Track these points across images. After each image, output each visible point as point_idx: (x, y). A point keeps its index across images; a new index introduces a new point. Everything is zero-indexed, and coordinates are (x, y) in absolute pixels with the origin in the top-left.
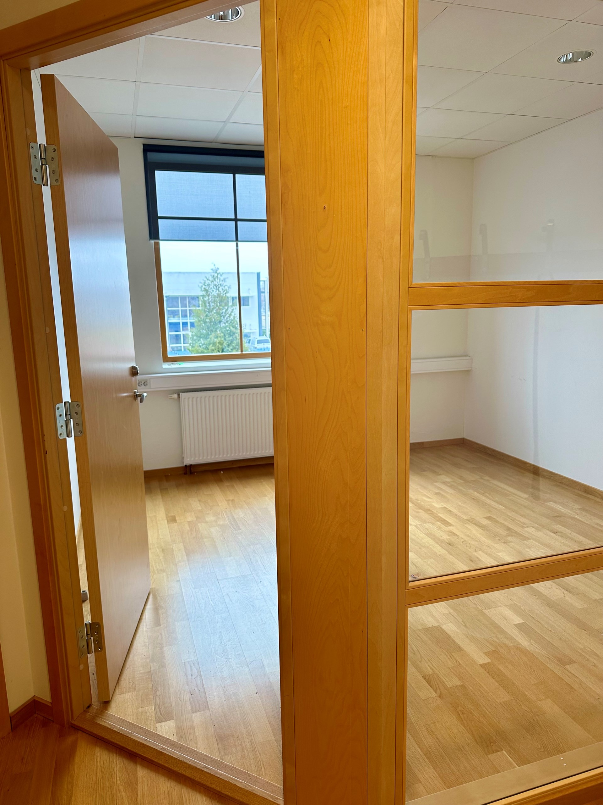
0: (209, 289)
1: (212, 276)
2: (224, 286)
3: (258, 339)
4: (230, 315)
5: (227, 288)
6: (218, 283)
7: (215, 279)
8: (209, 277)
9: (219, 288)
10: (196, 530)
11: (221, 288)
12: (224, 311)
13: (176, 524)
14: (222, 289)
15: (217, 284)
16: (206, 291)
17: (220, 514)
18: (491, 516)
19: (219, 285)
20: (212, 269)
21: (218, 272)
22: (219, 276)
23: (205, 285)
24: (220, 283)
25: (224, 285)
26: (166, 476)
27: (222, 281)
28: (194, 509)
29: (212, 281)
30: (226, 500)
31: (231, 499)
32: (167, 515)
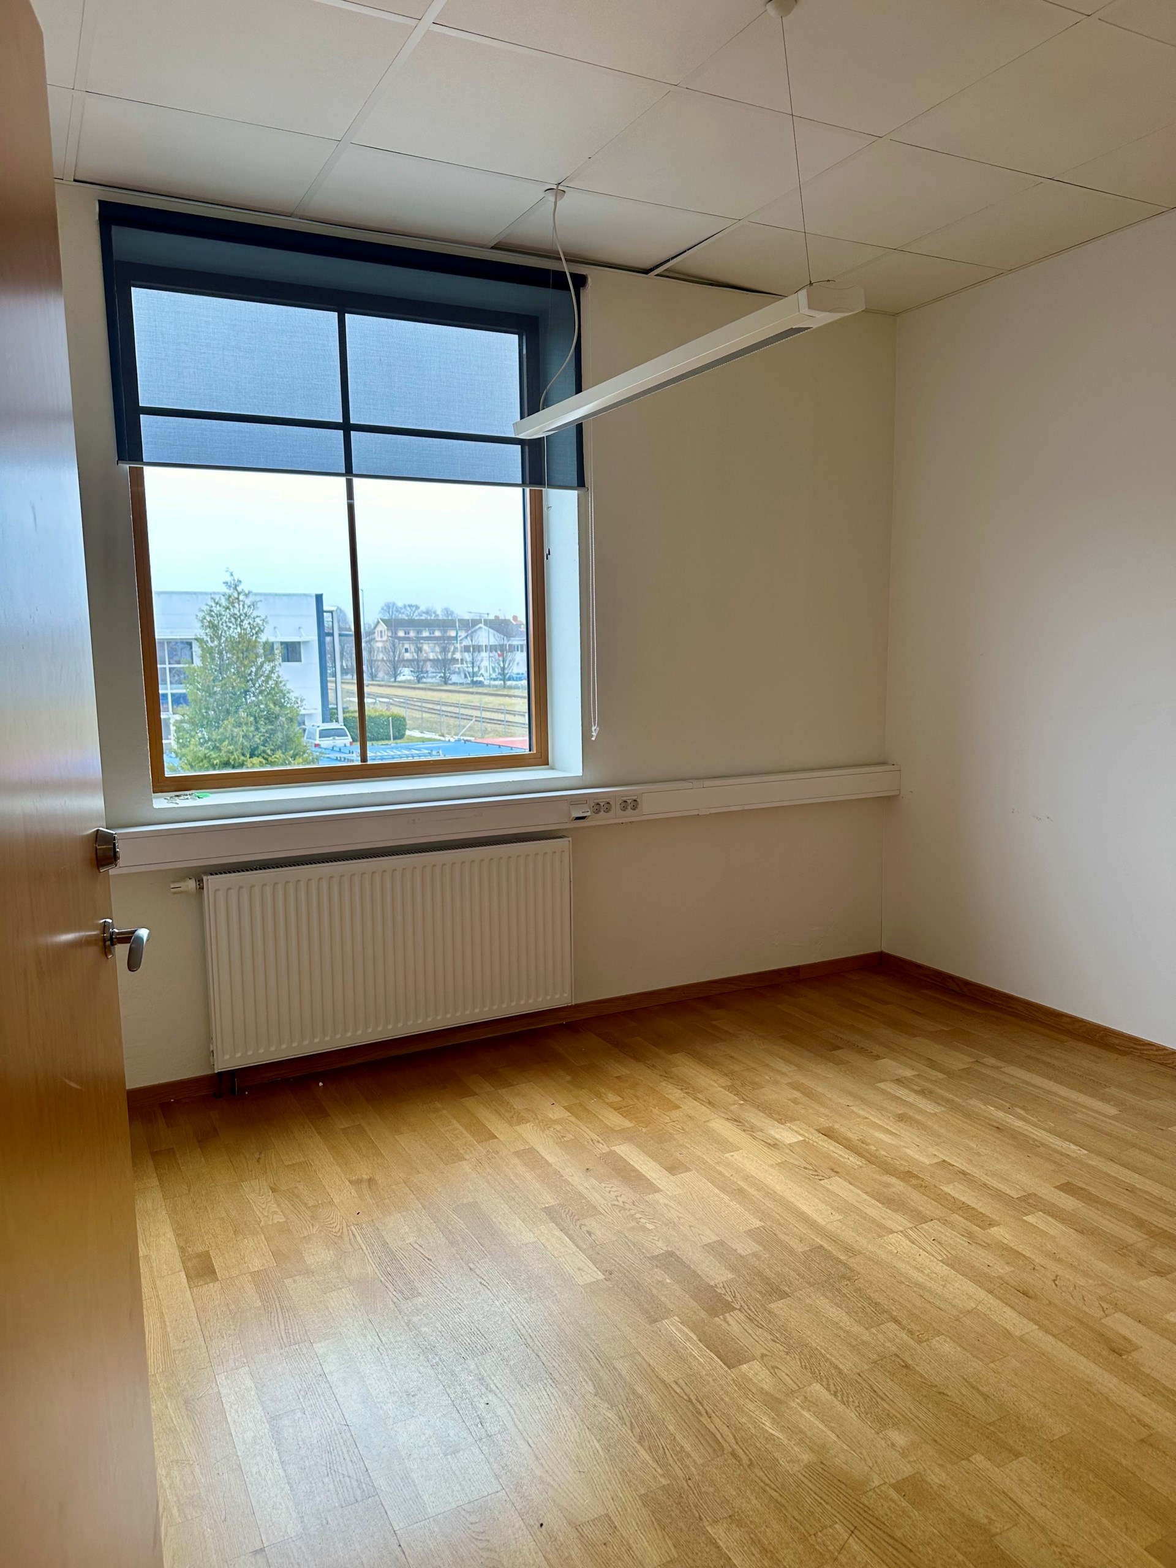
0: (221, 623)
1: (227, 597)
2: (254, 618)
3: (321, 728)
4: (268, 678)
5: (261, 623)
6: (239, 611)
7: (232, 603)
8: (220, 599)
9: (242, 621)
10: (282, 1308)
11: (246, 622)
12: (254, 669)
13: (217, 1284)
14: (249, 624)
15: (238, 614)
16: (213, 627)
17: (346, 1239)
18: (1070, 1180)
19: (241, 615)
20: (226, 583)
21: (239, 589)
22: (241, 597)
23: (212, 616)
24: (245, 611)
25: (254, 614)
26: (165, 1107)
27: (249, 607)
28: (262, 1224)
29: (227, 608)
30: (351, 1182)
31: (365, 1177)
32: (182, 1250)
